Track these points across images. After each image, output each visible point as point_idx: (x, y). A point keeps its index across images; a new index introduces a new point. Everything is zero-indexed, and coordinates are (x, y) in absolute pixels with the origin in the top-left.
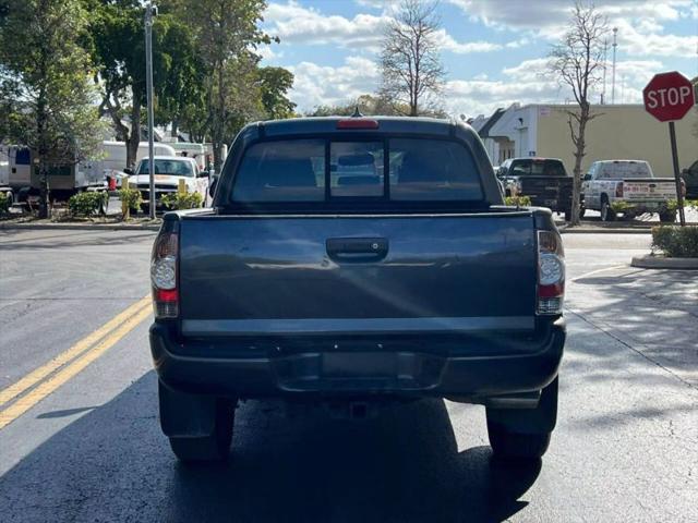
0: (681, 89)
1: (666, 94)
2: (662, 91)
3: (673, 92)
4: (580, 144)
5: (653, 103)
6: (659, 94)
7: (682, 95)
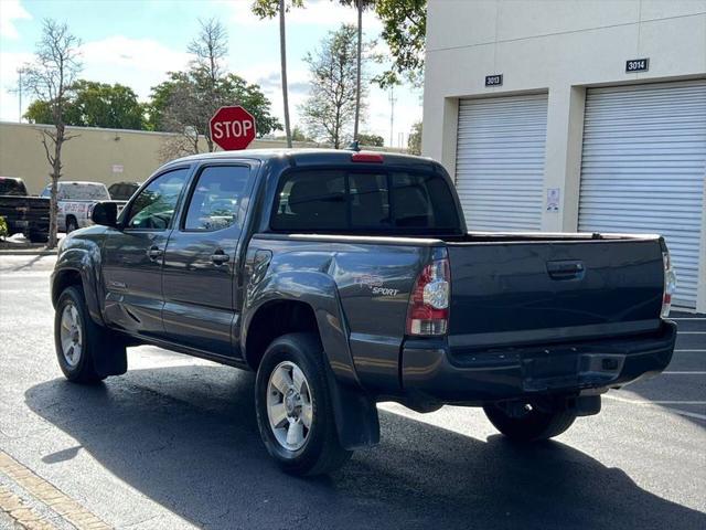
0: (244, 122)
1: (230, 126)
2: (227, 123)
3: (237, 125)
4: (57, 164)
5: (219, 134)
6: (224, 126)
7: (245, 128)
